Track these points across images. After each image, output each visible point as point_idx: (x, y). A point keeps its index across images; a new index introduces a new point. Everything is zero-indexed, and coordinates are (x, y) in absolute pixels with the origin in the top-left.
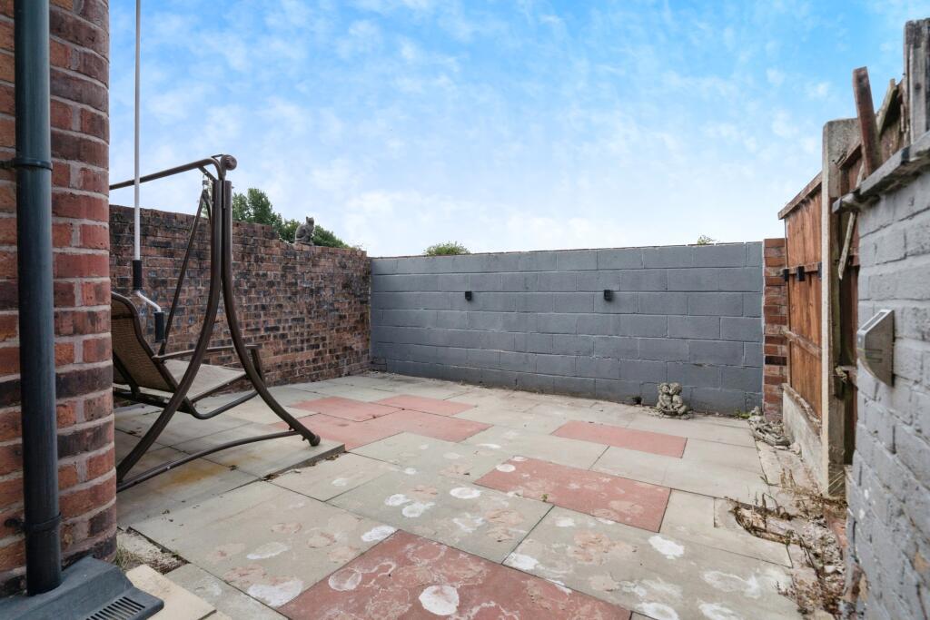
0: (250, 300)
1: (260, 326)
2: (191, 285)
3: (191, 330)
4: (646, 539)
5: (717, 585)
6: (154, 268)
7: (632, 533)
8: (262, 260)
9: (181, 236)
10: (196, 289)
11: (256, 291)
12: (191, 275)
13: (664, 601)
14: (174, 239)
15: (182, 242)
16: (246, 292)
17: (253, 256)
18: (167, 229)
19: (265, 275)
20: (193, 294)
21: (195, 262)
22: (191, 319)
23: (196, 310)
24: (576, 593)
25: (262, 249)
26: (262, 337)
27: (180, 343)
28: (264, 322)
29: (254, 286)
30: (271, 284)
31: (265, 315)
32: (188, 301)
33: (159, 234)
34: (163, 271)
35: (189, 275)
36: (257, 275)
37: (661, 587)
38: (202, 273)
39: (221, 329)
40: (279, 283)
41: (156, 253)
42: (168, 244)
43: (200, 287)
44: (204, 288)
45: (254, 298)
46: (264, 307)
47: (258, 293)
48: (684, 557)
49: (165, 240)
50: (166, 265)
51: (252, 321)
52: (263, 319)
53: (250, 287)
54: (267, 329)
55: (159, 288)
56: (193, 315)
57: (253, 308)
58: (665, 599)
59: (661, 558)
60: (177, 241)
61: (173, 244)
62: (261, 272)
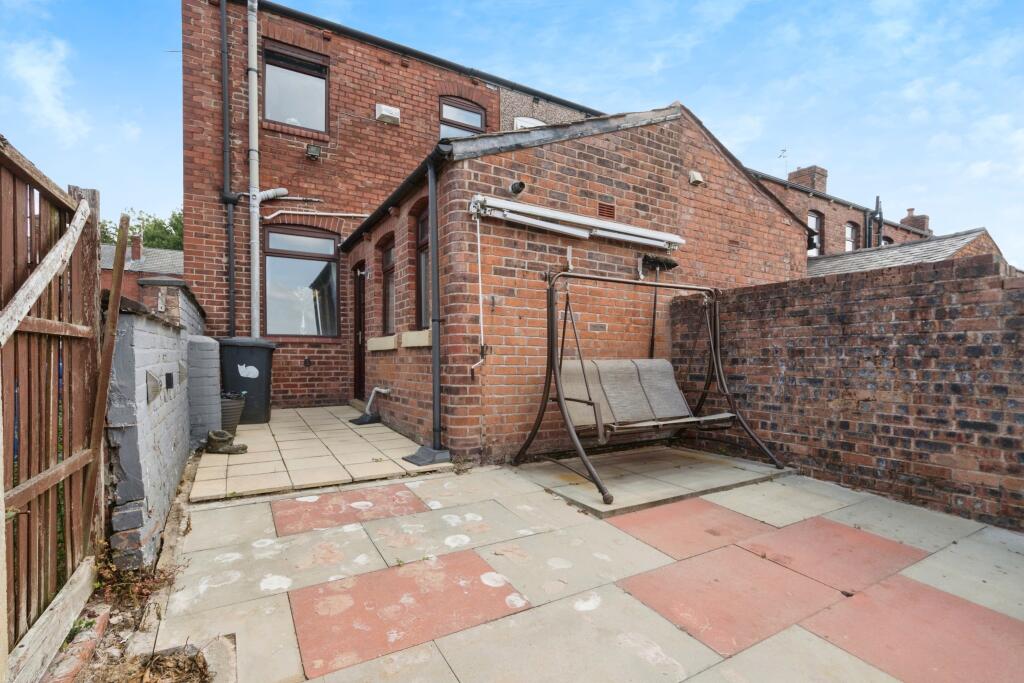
0: (925, 375)
1: (948, 417)
2: (831, 354)
3: (831, 405)
4: (295, 581)
5: (231, 573)
6: (791, 338)
7: (309, 580)
8: (954, 314)
9: (820, 301)
10: (838, 359)
11: (938, 364)
12: (832, 343)
13: (263, 548)
14: (812, 305)
15: (822, 307)
16: (917, 364)
17: (933, 311)
18: (804, 297)
19: (963, 338)
20: (833, 365)
21: (836, 328)
22: (831, 392)
23: (837, 383)
24: (311, 530)
25: (955, 297)
26: (951, 435)
27: (817, 417)
28: (958, 412)
29: (935, 354)
30: (976, 352)
31: (960, 401)
32: (828, 372)
33: (797, 303)
34: (801, 340)
35: (829, 343)
36: (942, 338)
37: (267, 554)
38: (845, 340)
39: (873, 410)
40: (997, 350)
41: (793, 322)
42: (806, 312)
43: (843, 356)
44: (847, 358)
45: (934, 373)
46: (956, 389)
47: (945, 365)
48: (259, 580)
49: (802, 308)
50: (803, 334)
51: (930, 407)
52: (954, 405)
53: (927, 358)
54: (963, 425)
55: (796, 358)
56: (833, 389)
57: (932, 388)
58: (263, 550)
59: (275, 572)
60: (816, 307)
61: (811, 312)
62: (950, 334)
